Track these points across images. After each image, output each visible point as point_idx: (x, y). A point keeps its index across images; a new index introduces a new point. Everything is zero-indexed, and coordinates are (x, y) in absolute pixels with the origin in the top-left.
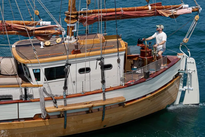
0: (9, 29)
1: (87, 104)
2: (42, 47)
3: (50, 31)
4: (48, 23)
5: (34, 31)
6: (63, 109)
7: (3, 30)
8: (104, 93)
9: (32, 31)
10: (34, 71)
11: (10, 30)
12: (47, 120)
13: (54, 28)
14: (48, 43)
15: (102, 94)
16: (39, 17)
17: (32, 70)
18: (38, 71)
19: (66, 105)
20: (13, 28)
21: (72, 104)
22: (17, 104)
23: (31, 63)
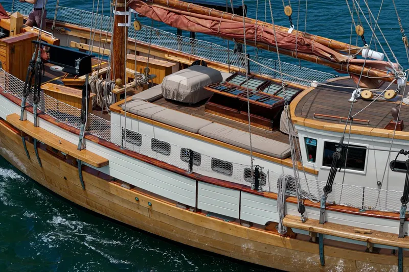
0: (305, 50)
1: (359, 232)
2: (352, 99)
3: (376, 72)
4: (377, 55)
5: (348, 65)
6: (310, 228)
7: (296, 50)
8: (402, 222)
9: (345, 63)
10: (307, 141)
11: (307, 51)
12: (288, 238)
13: (386, 68)
14: (366, 94)
15: (398, 224)
16: (363, 41)
17: (303, 139)
18: (312, 143)
19: (324, 222)
20: (313, 50)
21: (337, 223)
22: (239, 192)
23: (304, 126)
